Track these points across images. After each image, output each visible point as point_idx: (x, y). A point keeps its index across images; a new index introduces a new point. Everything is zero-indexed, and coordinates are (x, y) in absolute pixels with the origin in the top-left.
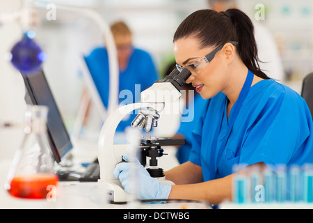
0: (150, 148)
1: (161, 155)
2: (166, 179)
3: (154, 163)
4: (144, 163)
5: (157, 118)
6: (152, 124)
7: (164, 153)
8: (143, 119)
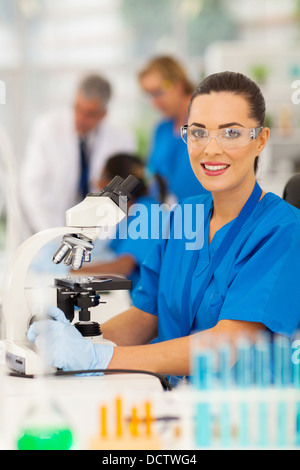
0: (79, 295)
1: (96, 303)
2: (104, 338)
3: (85, 316)
4: (70, 316)
5: (89, 249)
6: (83, 258)
7: (100, 300)
8: (69, 250)
